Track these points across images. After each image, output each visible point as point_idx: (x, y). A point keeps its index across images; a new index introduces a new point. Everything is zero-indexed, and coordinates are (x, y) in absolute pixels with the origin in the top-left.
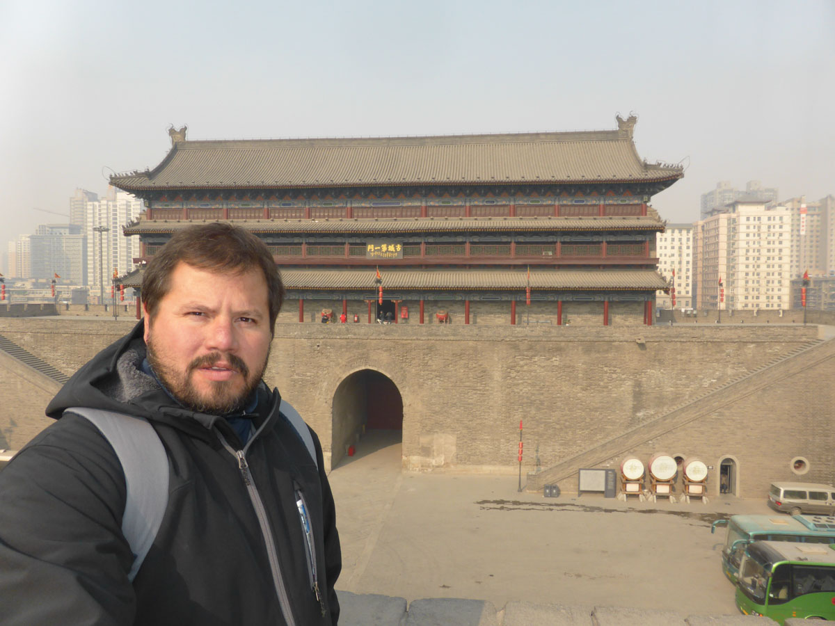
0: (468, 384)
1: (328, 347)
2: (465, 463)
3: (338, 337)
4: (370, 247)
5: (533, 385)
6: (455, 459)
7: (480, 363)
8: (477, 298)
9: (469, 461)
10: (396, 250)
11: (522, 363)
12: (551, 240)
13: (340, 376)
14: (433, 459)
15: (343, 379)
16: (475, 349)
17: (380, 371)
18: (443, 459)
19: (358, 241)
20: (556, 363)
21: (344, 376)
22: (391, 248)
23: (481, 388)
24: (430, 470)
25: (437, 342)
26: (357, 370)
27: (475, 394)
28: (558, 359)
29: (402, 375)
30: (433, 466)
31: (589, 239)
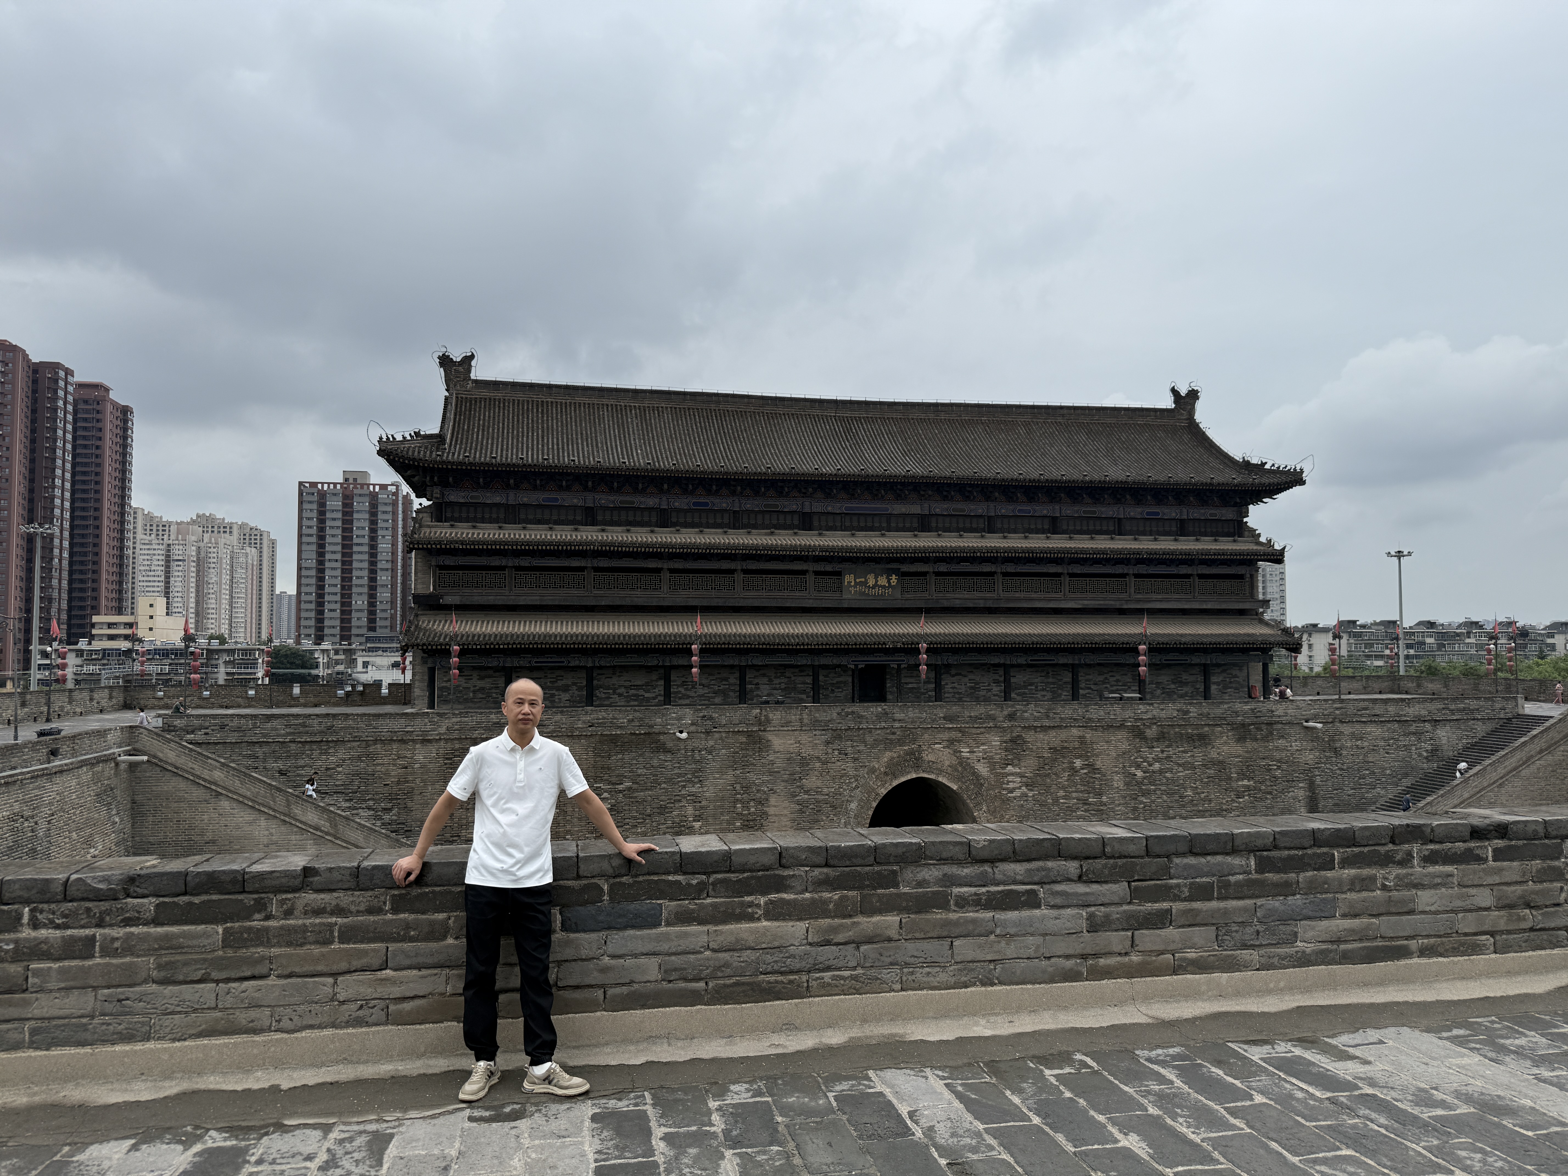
3: (870, 726)
4: (849, 579)
5: (1170, 794)
8: (1022, 661)
11: (1151, 758)
12: (1120, 571)
15: (882, 794)
16: (1082, 740)
17: (940, 779)
19: (829, 568)
21: (883, 791)
22: (883, 581)
25: (1025, 731)
26: (903, 779)
29: (975, 785)
31: (1173, 570)
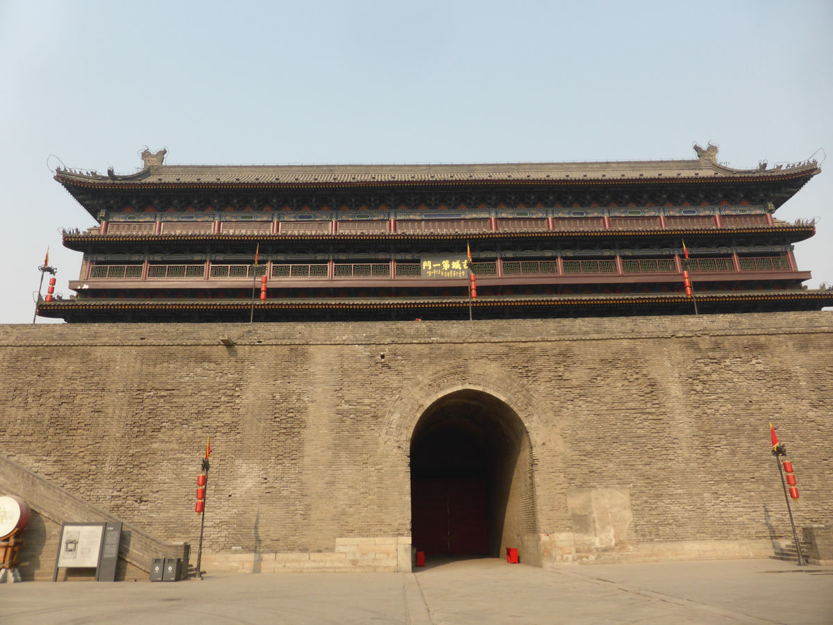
0: (631, 405)
1: (400, 358)
2: (652, 540)
3: (415, 341)
4: (426, 264)
6: (634, 534)
7: (645, 372)
9: (657, 535)
11: (707, 369)
12: (667, 253)
13: (421, 402)
14: (596, 535)
15: (426, 407)
17: (488, 391)
18: (612, 534)
19: (409, 257)
20: (760, 367)
21: (428, 403)
22: (456, 265)
23: (653, 410)
24: (592, 557)
25: (574, 343)
26: (449, 391)
27: (646, 420)
28: (760, 361)
29: (524, 396)
30: (597, 550)
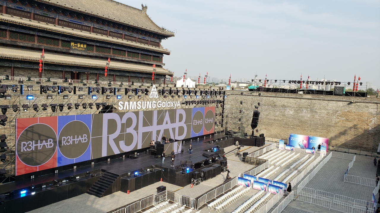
4: (72, 44)
10: (84, 47)
12: (138, 52)
19: (66, 39)
22: (82, 46)
